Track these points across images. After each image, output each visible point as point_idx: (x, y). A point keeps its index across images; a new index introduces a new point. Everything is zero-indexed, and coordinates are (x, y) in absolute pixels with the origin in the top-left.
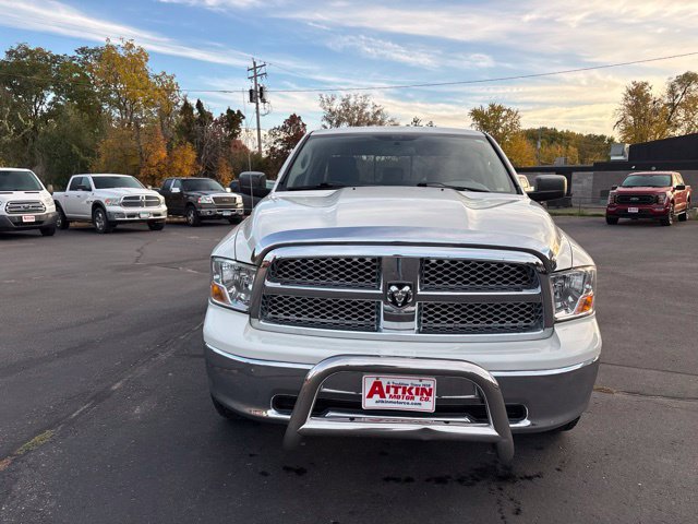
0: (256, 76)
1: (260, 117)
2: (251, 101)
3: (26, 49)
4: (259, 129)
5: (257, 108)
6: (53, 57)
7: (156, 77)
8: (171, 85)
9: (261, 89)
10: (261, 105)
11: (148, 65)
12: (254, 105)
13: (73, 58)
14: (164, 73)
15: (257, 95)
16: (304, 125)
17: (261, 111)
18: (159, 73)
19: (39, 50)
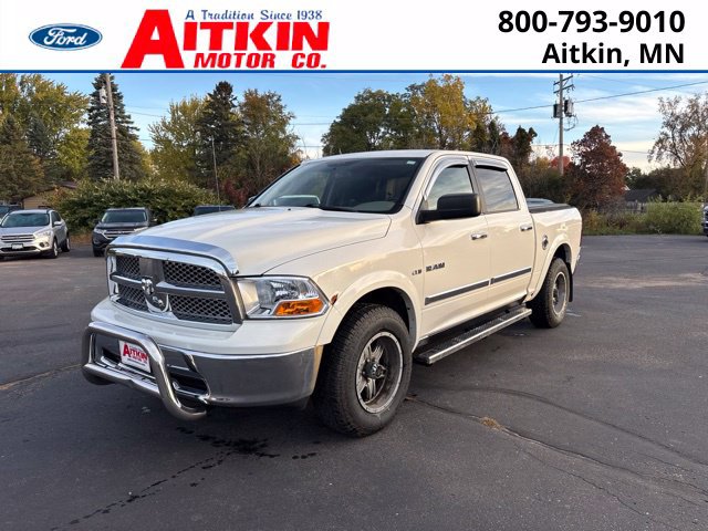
0: (562, 90)
1: (564, 132)
2: (555, 116)
3: (370, 92)
4: (561, 145)
5: (561, 123)
6: (389, 96)
7: (471, 102)
8: (484, 109)
9: (566, 102)
10: (565, 120)
11: (465, 92)
12: (558, 120)
13: (405, 95)
14: (479, 98)
15: (562, 110)
16: (607, 137)
17: (565, 126)
18: (473, 99)
19: (379, 92)
